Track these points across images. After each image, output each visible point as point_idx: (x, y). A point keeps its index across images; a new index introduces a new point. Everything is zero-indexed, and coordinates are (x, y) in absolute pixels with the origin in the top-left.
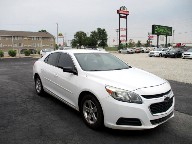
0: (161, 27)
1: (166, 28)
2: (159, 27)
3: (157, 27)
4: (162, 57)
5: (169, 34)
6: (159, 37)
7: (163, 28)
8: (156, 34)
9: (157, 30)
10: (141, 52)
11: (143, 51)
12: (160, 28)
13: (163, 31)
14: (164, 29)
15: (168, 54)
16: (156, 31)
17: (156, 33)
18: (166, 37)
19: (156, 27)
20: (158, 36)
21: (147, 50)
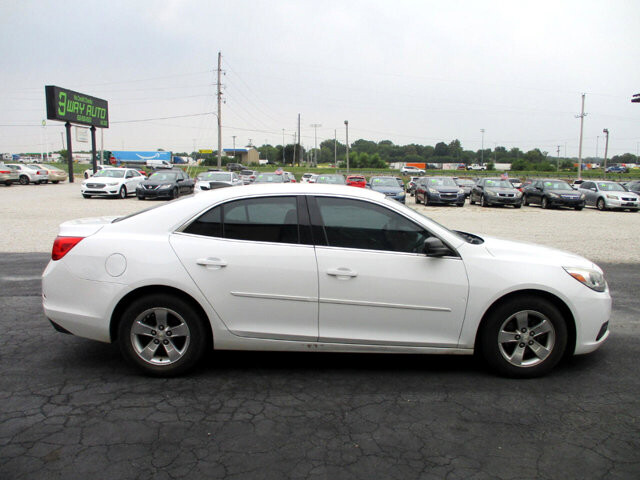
0: (75, 97)
1: (90, 101)
2: (71, 94)
3: (64, 94)
4: (127, 196)
5: (102, 123)
6: (73, 129)
7: (82, 99)
8: (60, 119)
9: (63, 104)
10: (15, 180)
11: (23, 177)
12: (73, 100)
13: (82, 109)
14: (86, 105)
15: (154, 187)
16: (62, 108)
17: (63, 114)
18: (93, 130)
19: (62, 94)
20: (68, 126)
21: (38, 173)
